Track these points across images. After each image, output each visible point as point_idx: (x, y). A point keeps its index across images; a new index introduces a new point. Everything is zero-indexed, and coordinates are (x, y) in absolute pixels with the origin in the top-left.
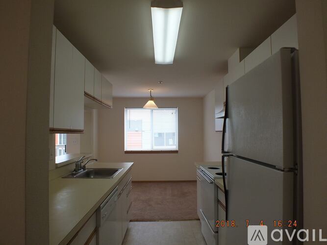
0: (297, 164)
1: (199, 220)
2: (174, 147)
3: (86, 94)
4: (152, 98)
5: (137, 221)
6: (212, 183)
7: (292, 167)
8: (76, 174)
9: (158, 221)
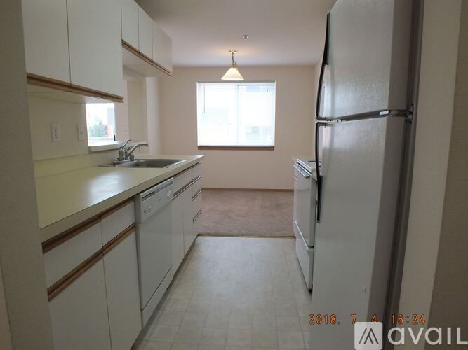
0: (412, 105)
1: (295, 237)
2: (270, 141)
3: (124, 44)
4: (234, 65)
5: (209, 235)
6: (308, 177)
7: (404, 108)
8: (118, 163)
9: (237, 236)
